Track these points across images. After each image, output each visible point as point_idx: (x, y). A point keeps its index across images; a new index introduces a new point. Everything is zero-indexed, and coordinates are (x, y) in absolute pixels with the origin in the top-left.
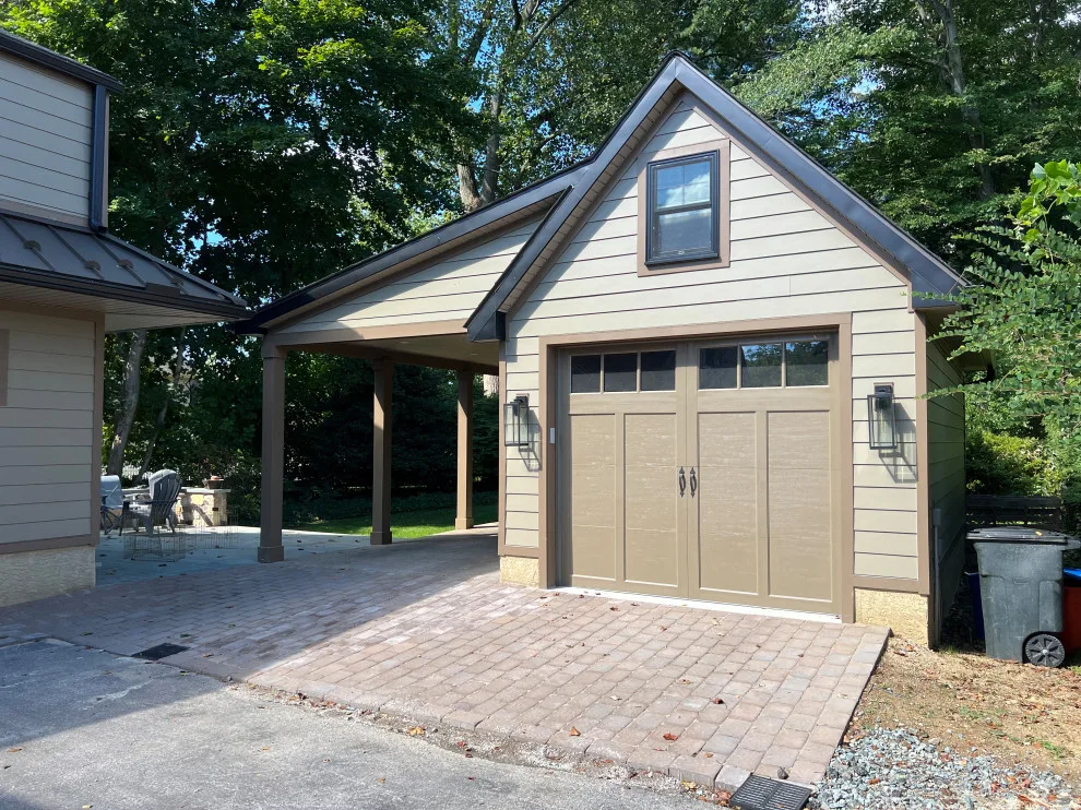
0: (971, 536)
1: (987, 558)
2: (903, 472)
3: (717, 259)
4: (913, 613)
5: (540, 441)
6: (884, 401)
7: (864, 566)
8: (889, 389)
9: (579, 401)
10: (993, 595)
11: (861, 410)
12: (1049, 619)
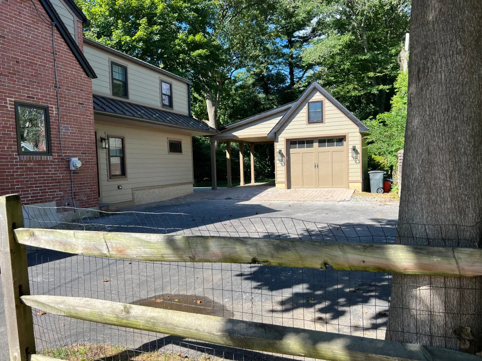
0: (369, 172)
1: (371, 176)
2: (357, 162)
3: (323, 122)
4: (359, 186)
5: (285, 159)
6: (354, 149)
7: (351, 179)
8: (355, 147)
9: (292, 150)
10: (372, 182)
11: (350, 151)
12: (381, 186)
